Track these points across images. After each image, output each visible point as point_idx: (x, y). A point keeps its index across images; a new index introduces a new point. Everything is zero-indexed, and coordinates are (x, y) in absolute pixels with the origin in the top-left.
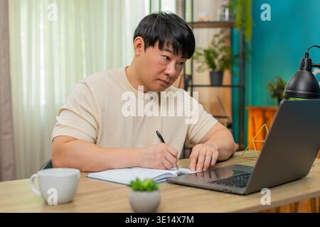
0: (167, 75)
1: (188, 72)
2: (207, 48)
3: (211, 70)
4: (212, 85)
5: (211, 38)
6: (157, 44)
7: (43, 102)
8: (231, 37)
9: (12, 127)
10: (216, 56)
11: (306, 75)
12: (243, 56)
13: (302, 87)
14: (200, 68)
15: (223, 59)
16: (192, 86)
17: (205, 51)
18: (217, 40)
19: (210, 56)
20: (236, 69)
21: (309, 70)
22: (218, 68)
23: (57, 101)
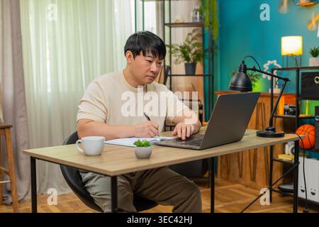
0: (152, 72)
1: (167, 63)
2: (183, 44)
3: (186, 62)
4: (187, 75)
5: (186, 36)
6: (141, 53)
7: (49, 90)
8: (203, 35)
9: (26, 111)
10: (190, 51)
11: (243, 75)
12: (212, 50)
13: (240, 83)
14: (177, 60)
15: (195, 53)
16: (171, 76)
17: (180, 47)
18: (190, 38)
19: (185, 51)
20: (207, 61)
21: (245, 72)
22: (192, 60)
23: (61, 90)
